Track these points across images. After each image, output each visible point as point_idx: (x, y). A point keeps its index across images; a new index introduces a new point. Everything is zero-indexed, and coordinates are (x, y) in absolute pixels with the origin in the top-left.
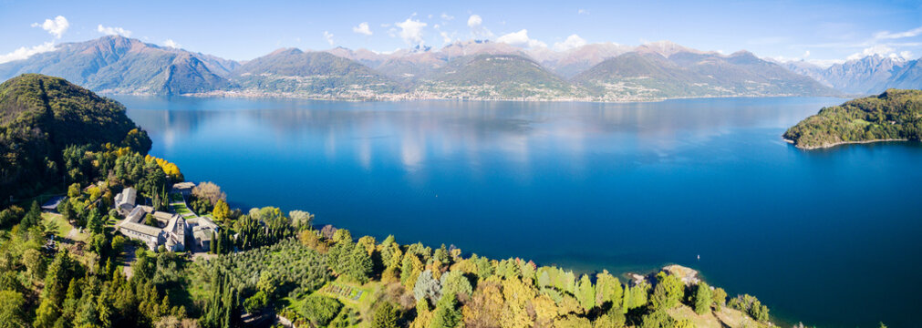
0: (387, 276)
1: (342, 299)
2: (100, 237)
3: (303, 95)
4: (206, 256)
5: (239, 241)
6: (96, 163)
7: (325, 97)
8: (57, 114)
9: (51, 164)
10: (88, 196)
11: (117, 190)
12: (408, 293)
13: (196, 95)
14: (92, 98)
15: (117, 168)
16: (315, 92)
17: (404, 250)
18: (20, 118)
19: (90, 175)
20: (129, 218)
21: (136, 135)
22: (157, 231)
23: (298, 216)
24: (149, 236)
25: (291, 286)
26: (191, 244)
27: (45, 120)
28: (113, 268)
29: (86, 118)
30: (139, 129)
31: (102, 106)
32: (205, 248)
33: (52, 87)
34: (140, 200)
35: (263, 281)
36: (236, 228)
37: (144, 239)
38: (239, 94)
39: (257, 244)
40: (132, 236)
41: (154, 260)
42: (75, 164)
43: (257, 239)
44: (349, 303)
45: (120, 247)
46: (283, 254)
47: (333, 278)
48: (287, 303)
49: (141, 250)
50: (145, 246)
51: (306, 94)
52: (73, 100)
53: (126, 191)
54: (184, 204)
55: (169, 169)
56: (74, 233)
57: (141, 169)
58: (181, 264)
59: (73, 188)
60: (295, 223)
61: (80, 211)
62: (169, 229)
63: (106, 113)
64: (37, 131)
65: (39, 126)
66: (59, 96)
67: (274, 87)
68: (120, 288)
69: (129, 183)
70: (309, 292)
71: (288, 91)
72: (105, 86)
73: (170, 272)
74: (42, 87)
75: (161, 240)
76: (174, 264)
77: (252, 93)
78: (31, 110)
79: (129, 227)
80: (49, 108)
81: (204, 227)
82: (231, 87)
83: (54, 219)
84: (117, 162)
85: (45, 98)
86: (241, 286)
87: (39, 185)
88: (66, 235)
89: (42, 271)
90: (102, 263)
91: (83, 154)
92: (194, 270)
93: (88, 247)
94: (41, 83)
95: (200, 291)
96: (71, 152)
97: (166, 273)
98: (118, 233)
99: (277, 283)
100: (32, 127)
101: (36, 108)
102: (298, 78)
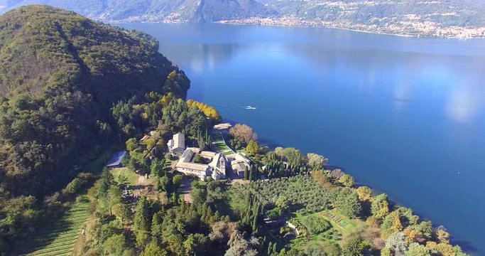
0: (369, 221)
1: (333, 222)
2: (164, 179)
3: (346, 25)
4: (241, 181)
5: (266, 172)
6: (145, 115)
7: (370, 28)
8: (93, 69)
9: (104, 126)
10: (144, 147)
11: (168, 137)
13: (231, 22)
14: (124, 41)
15: (165, 117)
16: (359, 22)
17: (391, 208)
18: (52, 82)
19: (142, 127)
20: (182, 159)
21: (175, 78)
22: (205, 167)
23: (314, 158)
24: (199, 171)
25: (300, 206)
26: (230, 173)
27: (82, 79)
28: (177, 197)
29: (124, 68)
30: (178, 71)
31: (136, 49)
32: (241, 176)
33: (75, 33)
34: (188, 142)
35: (280, 201)
36: (263, 161)
37: (196, 173)
38: (276, 21)
39: (279, 175)
40: (186, 172)
41: (205, 187)
42: (126, 120)
43: (279, 172)
44: (336, 226)
45: (179, 182)
46: (298, 184)
47: (331, 208)
48: (295, 216)
49: (194, 182)
50: (197, 178)
51: (348, 24)
52: (104, 47)
53: (176, 137)
54: (223, 142)
55: (209, 112)
56: (142, 180)
57: (186, 116)
58: (224, 187)
59: (130, 142)
60: (311, 163)
61: (142, 162)
62: (213, 164)
63: (142, 58)
64: (78, 94)
65: (79, 88)
66: (86, 43)
67: (312, 15)
68: (186, 211)
69: (177, 130)
70: (311, 213)
71: (328, 20)
73: (217, 194)
74: (63, 35)
75: (209, 173)
76: (219, 189)
77: (288, 21)
78: (62, 71)
79: (182, 165)
80: (80, 61)
81: (239, 160)
82: (267, 13)
83: (120, 173)
84: (164, 111)
85: (71, 49)
86: (265, 203)
87: (97, 147)
88: (137, 184)
89: (130, 215)
90: (169, 196)
91: (131, 109)
92: (233, 191)
93: (156, 187)
94: (59, 28)
95: (237, 204)
96: (119, 109)
97: (214, 194)
98: (176, 172)
99: (289, 203)
100: (72, 91)
101: (67, 68)
102: (341, 5)
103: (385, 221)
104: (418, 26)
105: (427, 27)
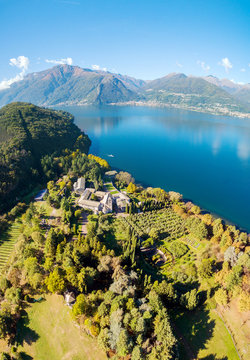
0: (213, 239)
1: (189, 246)
2: (69, 213)
3: (185, 106)
4: (123, 215)
5: (141, 208)
6: (61, 165)
7: (198, 109)
8: (33, 135)
9: (35, 171)
10: (58, 187)
11: (74, 180)
12: (222, 252)
13: (118, 104)
14: (53, 118)
15: (73, 166)
16: (192, 106)
17: (225, 228)
18: (11, 145)
19: (58, 173)
20: (82, 197)
21: (82, 140)
22: (98, 204)
23: (174, 195)
24: (93, 206)
25: (166, 235)
26: (116, 209)
27: (27, 143)
28: (77, 228)
29: (51, 134)
30: (84, 135)
31: (59, 122)
32: (123, 210)
33: (27, 115)
34: (88, 185)
35: (152, 232)
36: (139, 198)
37: (92, 208)
38: (145, 104)
39: (150, 210)
40: (85, 207)
41: (97, 220)
42: (49, 168)
43: (149, 207)
44: (192, 249)
45: (79, 216)
46: (164, 216)
47: (187, 233)
48: (163, 243)
49: (90, 216)
50: (92, 213)
52: (42, 122)
53: (79, 180)
54: (111, 184)
55: (103, 163)
56: (55, 212)
57: (86, 166)
58: (110, 220)
59: (50, 184)
60: (171, 198)
61: (56, 199)
62: (104, 201)
63: (63, 127)
64: (24, 151)
65: (24, 148)
66: (32, 120)
69: (81, 175)
70: (174, 239)
71: (175, 103)
72: (59, 100)
73: (105, 226)
74: (21, 117)
75: (100, 209)
76: (107, 222)
77: (152, 103)
78: (17, 137)
79: (82, 202)
80: (27, 131)
81: (122, 198)
82: (140, 98)
83: (42, 205)
84: (73, 162)
85: (24, 124)
86: (141, 234)
87: (31, 185)
88: (51, 215)
90: (71, 227)
91: (53, 160)
92: (117, 223)
93: (63, 219)
94: (20, 112)
95: (121, 235)
96: (46, 160)
97: (103, 227)
98: (78, 207)
99: (159, 234)
100: (20, 149)
101: (20, 135)
102: (182, 95)
103: (222, 240)
104: (221, 110)
105: (225, 110)
